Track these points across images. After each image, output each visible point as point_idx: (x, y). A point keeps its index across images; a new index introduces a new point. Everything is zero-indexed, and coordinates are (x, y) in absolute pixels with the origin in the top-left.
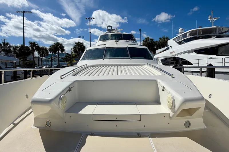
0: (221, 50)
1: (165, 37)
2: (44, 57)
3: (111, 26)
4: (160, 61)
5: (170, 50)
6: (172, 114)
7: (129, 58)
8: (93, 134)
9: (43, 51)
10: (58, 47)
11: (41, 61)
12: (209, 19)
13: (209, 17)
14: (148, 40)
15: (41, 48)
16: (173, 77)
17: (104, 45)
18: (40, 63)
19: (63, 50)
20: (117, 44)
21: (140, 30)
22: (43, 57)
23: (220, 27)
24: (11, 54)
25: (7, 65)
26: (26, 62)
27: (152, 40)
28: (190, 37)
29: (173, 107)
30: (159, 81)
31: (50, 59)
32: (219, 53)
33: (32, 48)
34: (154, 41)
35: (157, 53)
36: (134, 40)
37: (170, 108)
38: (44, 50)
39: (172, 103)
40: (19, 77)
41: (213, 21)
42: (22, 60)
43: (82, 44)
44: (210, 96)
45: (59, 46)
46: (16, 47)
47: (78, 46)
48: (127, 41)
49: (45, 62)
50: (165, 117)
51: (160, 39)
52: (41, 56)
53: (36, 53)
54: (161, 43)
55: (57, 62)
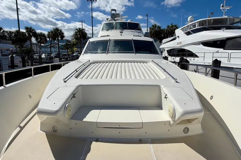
0: (229, 43)
1: (173, 25)
2: (43, 44)
3: (115, 10)
4: (166, 51)
5: (177, 40)
6: (172, 122)
7: (133, 53)
8: (97, 140)
9: (41, 37)
10: (57, 34)
11: (39, 48)
12: (221, 8)
13: (221, 6)
14: (155, 28)
15: (39, 34)
16: (177, 82)
17: (108, 36)
18: (39, 50)
19: (63, 37)
20: (122, 35)
21: (147, 15)
22: (41, 43)
23: (231, 17)
24: (6, 41)
25: (3, 52)
26: (23, 49)
27: (159, 27)
28: (199, 27)
29: (174, 117)
30: (162, 86)
31: (50, 46)
32: (227, 47)
33: (29, 34)
34: (161, 28)
35: (163, 42)
36: (140, 29)
37: (171, 117)
38: (43, 36)
39: (173, 113)
40: (17, 66)
41: (226, 10)
42: (19, 46)
43: (83, 31)
44: (212, 98)
45: (59, 32)
46: (10, 32)
47: (80, 33)
48: (133, 30)
49: (44, 49)
50: (165, 124)
51: (168, 27)
52: (38, 42)
53: (33, 40)
54: (168, 31)
55: (57, 50)
